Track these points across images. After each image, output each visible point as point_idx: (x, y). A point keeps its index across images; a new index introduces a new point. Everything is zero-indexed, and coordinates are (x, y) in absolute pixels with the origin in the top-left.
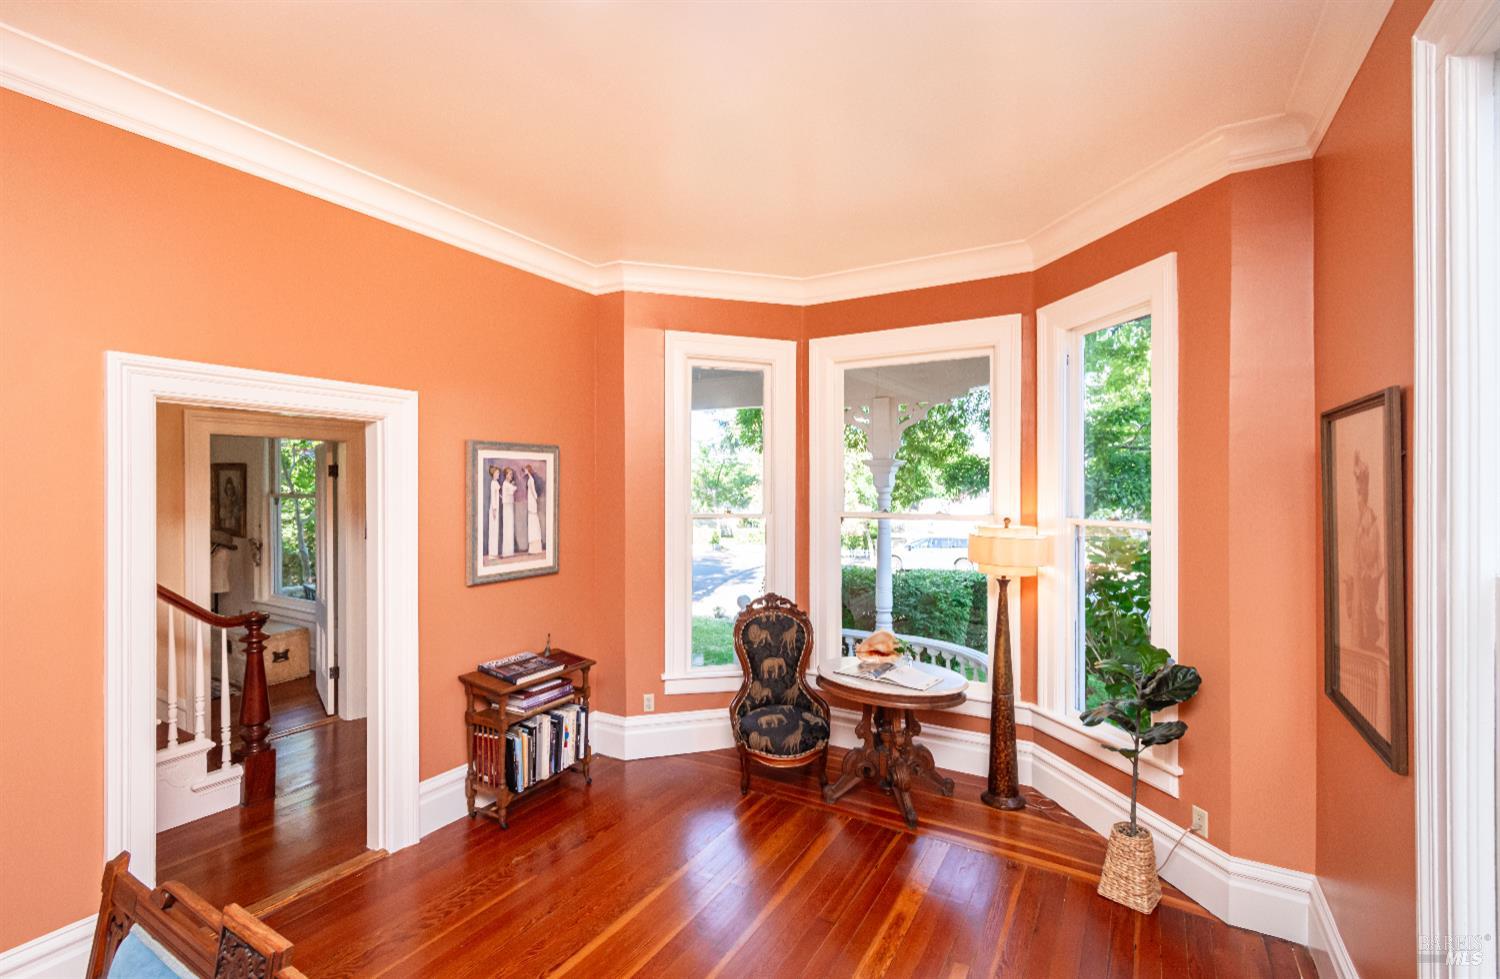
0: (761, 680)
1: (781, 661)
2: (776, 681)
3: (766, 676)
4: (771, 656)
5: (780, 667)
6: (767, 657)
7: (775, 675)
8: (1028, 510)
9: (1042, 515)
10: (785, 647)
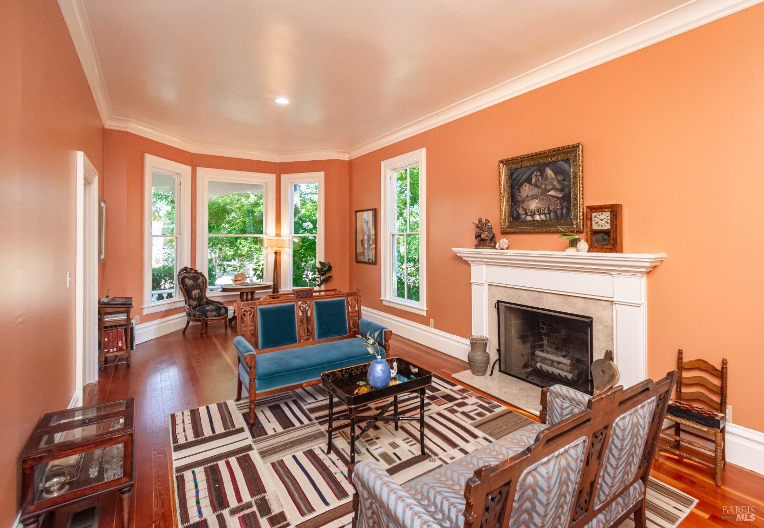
0: (193, 299)
1: (199, 291)
2: (198, 298)
3: (194, 297)
4: (194, 289)
5: (199, 293)
6: (194, 290)
7: (197, 296)
8: (278, 233)
9: (282, 233)
10: (199, 285)
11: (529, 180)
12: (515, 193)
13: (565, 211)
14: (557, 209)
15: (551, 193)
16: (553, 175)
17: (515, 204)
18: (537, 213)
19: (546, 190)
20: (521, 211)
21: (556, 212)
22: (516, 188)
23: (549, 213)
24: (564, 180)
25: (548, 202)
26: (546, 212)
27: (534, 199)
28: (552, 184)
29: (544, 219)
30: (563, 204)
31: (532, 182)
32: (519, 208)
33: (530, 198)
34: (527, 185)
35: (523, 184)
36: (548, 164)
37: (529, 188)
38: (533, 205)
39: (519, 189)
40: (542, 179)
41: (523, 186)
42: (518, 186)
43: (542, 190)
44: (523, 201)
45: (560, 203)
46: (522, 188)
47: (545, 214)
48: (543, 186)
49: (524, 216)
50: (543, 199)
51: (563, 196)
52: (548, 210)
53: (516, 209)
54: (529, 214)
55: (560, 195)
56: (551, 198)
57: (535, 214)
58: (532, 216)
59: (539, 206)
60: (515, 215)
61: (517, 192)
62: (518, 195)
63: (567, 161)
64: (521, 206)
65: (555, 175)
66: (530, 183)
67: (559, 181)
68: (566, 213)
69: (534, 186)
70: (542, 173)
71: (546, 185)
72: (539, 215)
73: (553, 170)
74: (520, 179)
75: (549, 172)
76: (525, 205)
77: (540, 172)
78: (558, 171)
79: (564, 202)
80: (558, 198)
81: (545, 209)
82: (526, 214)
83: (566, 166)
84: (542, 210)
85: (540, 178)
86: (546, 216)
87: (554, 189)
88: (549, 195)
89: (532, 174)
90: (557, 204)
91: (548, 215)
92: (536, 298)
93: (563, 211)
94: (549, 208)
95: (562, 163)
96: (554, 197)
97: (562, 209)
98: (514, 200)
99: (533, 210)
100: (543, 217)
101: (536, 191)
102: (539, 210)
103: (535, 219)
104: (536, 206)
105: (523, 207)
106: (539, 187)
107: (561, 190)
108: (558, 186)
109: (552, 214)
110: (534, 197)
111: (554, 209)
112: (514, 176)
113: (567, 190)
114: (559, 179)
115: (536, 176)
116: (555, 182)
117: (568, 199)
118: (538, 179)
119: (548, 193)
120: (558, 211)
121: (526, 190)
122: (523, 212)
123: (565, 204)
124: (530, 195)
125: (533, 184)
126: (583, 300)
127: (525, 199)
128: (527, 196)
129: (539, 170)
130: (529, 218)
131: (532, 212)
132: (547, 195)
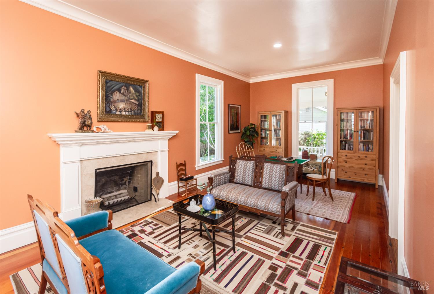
11: (119, 90)
12: (108, 95)
13: (139, 111)
14: (135, 110)
15: (133, 101)
16: (134, 92)
17: (108, 103)
18: (124, 110)
19: (129, 98)
20: (112, 108)
21: (134, 111)
22: (110, 92)
23: (131, 112)
24: (139, 96)
25: (131, 105)
26: (129, 111)
27: (122, 102)
28: (133, 96)
29: (128, 114)
30: (138, 108)
31: (122, 92)
32: (111, 106)
33: (119, 101)
34: (118, 93)
35: (115, 92)
36: (130, 85)
37: (119, 95)
38: (122, 106)
39: (112, 94)
40: (128, 91)
41: (115, 93)
42: (111, 91)
43: (127, 98)
44: (115, 102)
45: (137, 107)
46: (114, 94)
47: (128, 111)
48: (128, 96)
49: (115, 111)
50: (128, 103)
51: (138, 104)
52: (130, 110)
53: (109, 106)
54: (118, 110)
55: (137, 103)
56: (133, 104)
57: (122, 111)
58: (120, 112)
59: (125, 106)
60: (108, 110)
61: (110, 95)
62: (111, 98)
63: (141, 86)
64: (113, 105)
65: (135, 92)
66: (120, 92)
67: (136, 95)
68: (140, 112)
69: (123, 95)
70: (128, 89)
71: (130, 96)
72: (125, 112)
73: (134, 89)
74: (113, 87)
75: (131, 89)
76: (116, 105)
77: (127, 88)
78: (136, 90)
79: (139, 107)
80: (136, 104)
81: (129, 109)
82: (116, 110)
83: (140, 89)
84: (127, 110)
85: (126, 91)
86: (129, 113)
87: (134, 99)
88: (131, 102)
89: (122, 87)
90: (136, 107)
91: (130, 113)
92: (121, 160)
93: (138, 112)
94: (131, 109)
95: (138, 87)
96: (134, 103)
97: (138, 110)
98: (107, 100)
99: (121, 109)
100: (127, 113)
101: (123, 98)
102: (125, 109)
103: (122, 114)
104: (123, 106)
105: (114, 106)
106: (126, 96)
107: (138, 101)
108: (136, 98)
109: (133, 112)
110: (122, 101)
111: (134, 110)
112: (109, 84)
113: (140, 101)
114: (137, 94)
115: (124, 89)
116: (135, 96)
117: (141, 105)
118: (125, 91)
119: (131, 101)
120: (136, 111)
121: (117, 96)
122: (114, 109)
123: (139, 108)
124: (119, 99)
125: (122, 93)
126: (146, 154)
127: (116, 101)
128: (118, 99)
129: (126, 86)
130: (118, 113)
131: (120, 109)
132: (130, 102)
